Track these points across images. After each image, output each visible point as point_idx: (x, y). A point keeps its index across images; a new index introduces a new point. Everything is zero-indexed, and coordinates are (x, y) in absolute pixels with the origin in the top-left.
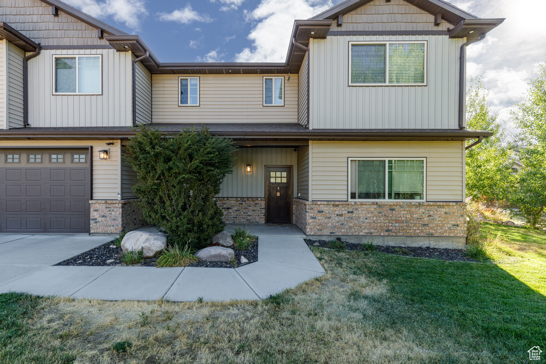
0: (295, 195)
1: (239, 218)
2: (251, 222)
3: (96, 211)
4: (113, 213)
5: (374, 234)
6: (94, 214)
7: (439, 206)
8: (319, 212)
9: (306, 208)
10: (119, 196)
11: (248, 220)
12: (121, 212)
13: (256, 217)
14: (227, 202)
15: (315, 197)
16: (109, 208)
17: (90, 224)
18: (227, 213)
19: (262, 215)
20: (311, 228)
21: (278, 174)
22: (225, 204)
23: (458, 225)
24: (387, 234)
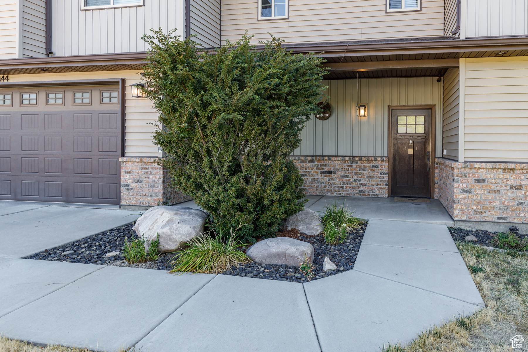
0: (438, 154)
1: (346, 187)
2: (365, 195)
3: (129, 173)
4: (151, 177)
8: (478, 181)
9: (453, 174)
10: (160, 151)
11: (360, 191)
12: (162, 176)
13: (374, 187)
14: (328, 163)
15: (471, 156)
16: (145, 169)
17: (120, 192)
18: (329, 180)
19: (383, 185)
20: (462, 209)
21: (411, 120)
22: (325, 165)
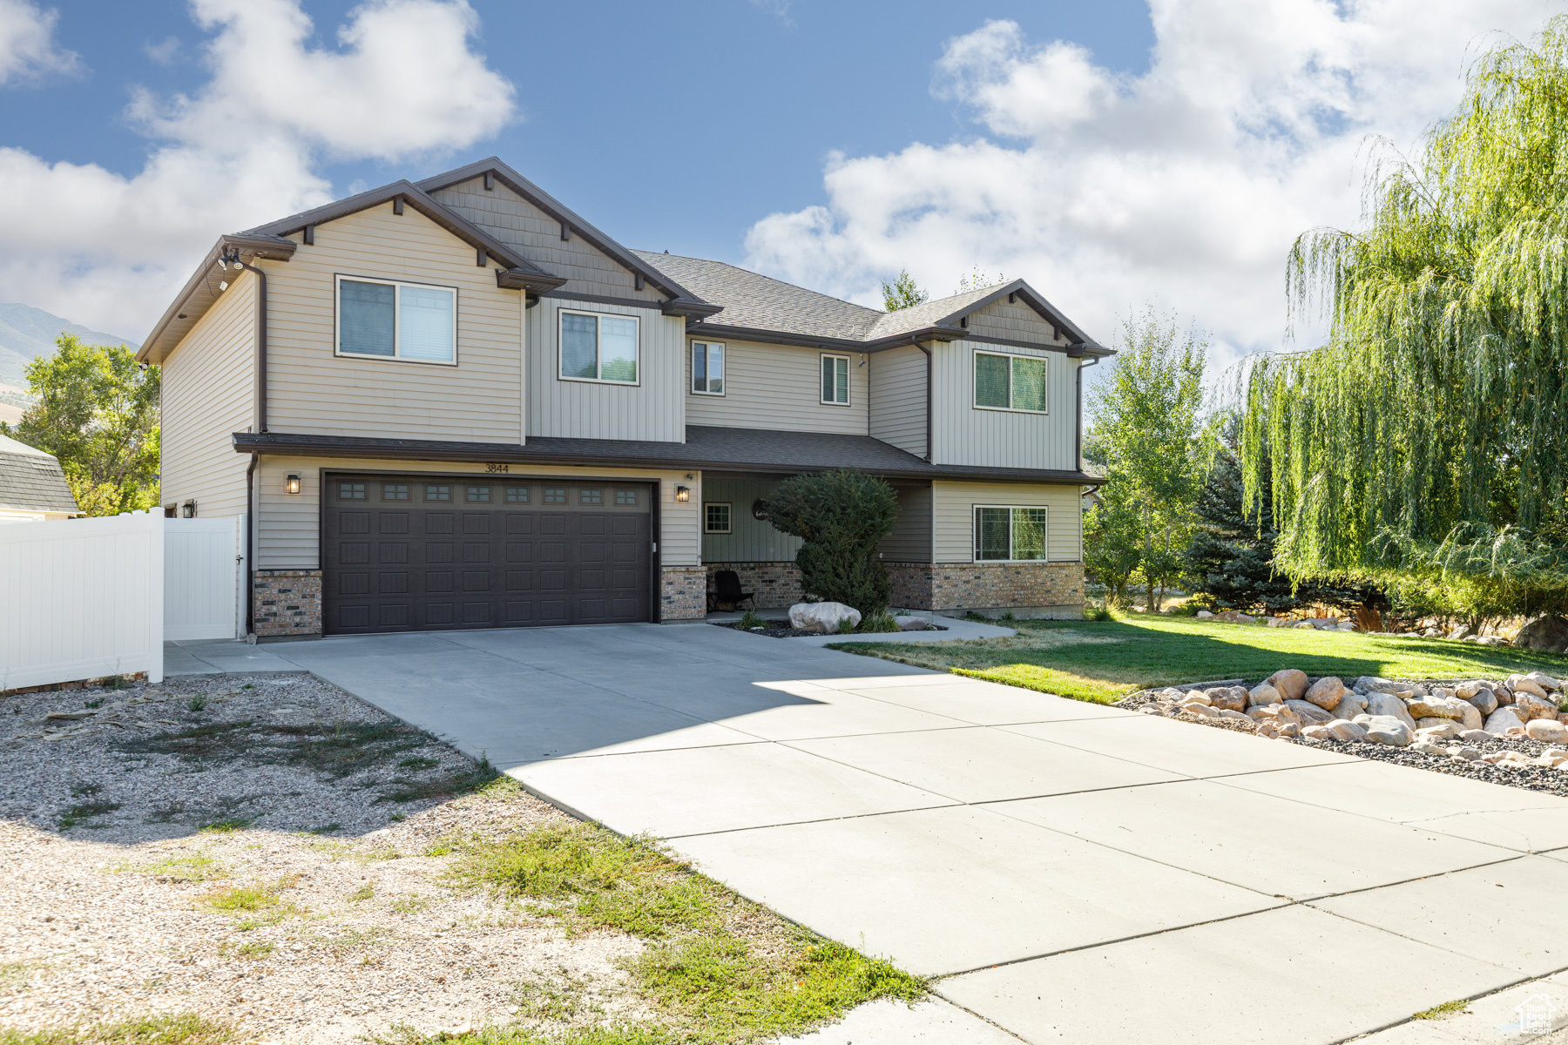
3: (671, 584)
4: (694, 587)
5: (1001, 606)
6: (666, 590)
7: (1061, 567)
8: (945, 578)
9: (930, 574)
10: (699, 560)
12: (705, 585)
14: (769, 569)
15: (940, 559)
16: (688, 578)
17: (658, 606)
23: (1076, 591)
24: (1012, 604)
